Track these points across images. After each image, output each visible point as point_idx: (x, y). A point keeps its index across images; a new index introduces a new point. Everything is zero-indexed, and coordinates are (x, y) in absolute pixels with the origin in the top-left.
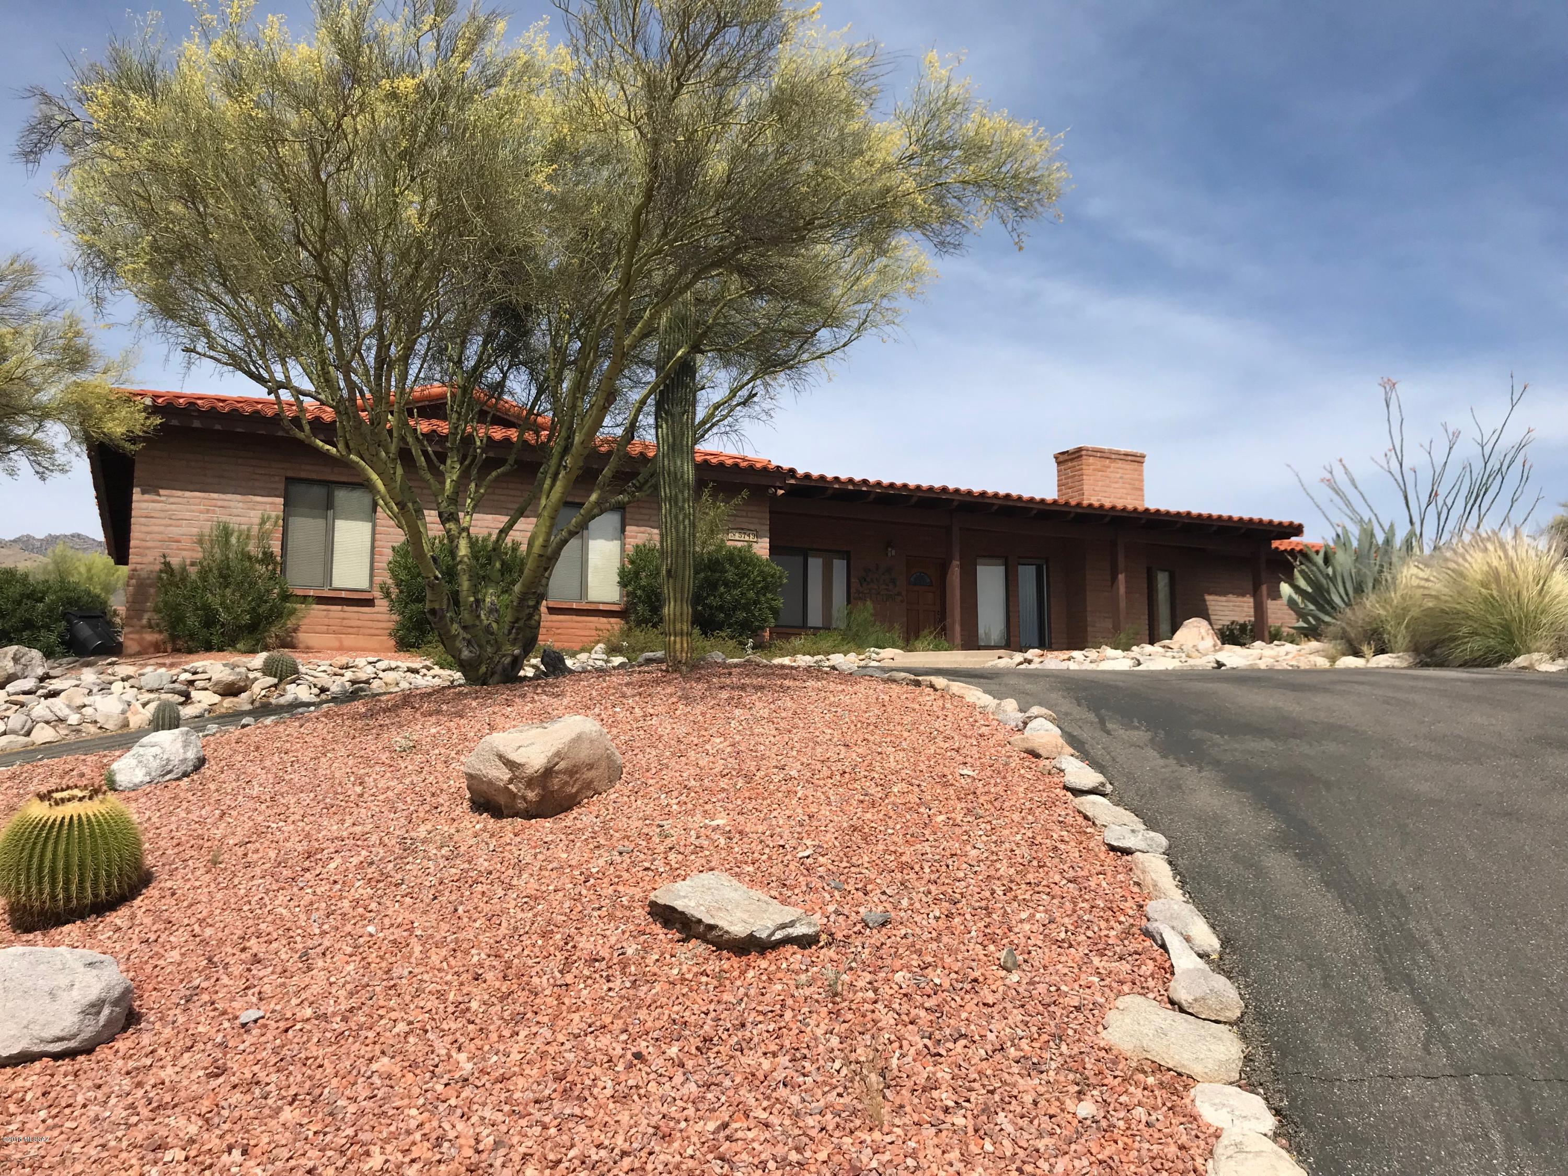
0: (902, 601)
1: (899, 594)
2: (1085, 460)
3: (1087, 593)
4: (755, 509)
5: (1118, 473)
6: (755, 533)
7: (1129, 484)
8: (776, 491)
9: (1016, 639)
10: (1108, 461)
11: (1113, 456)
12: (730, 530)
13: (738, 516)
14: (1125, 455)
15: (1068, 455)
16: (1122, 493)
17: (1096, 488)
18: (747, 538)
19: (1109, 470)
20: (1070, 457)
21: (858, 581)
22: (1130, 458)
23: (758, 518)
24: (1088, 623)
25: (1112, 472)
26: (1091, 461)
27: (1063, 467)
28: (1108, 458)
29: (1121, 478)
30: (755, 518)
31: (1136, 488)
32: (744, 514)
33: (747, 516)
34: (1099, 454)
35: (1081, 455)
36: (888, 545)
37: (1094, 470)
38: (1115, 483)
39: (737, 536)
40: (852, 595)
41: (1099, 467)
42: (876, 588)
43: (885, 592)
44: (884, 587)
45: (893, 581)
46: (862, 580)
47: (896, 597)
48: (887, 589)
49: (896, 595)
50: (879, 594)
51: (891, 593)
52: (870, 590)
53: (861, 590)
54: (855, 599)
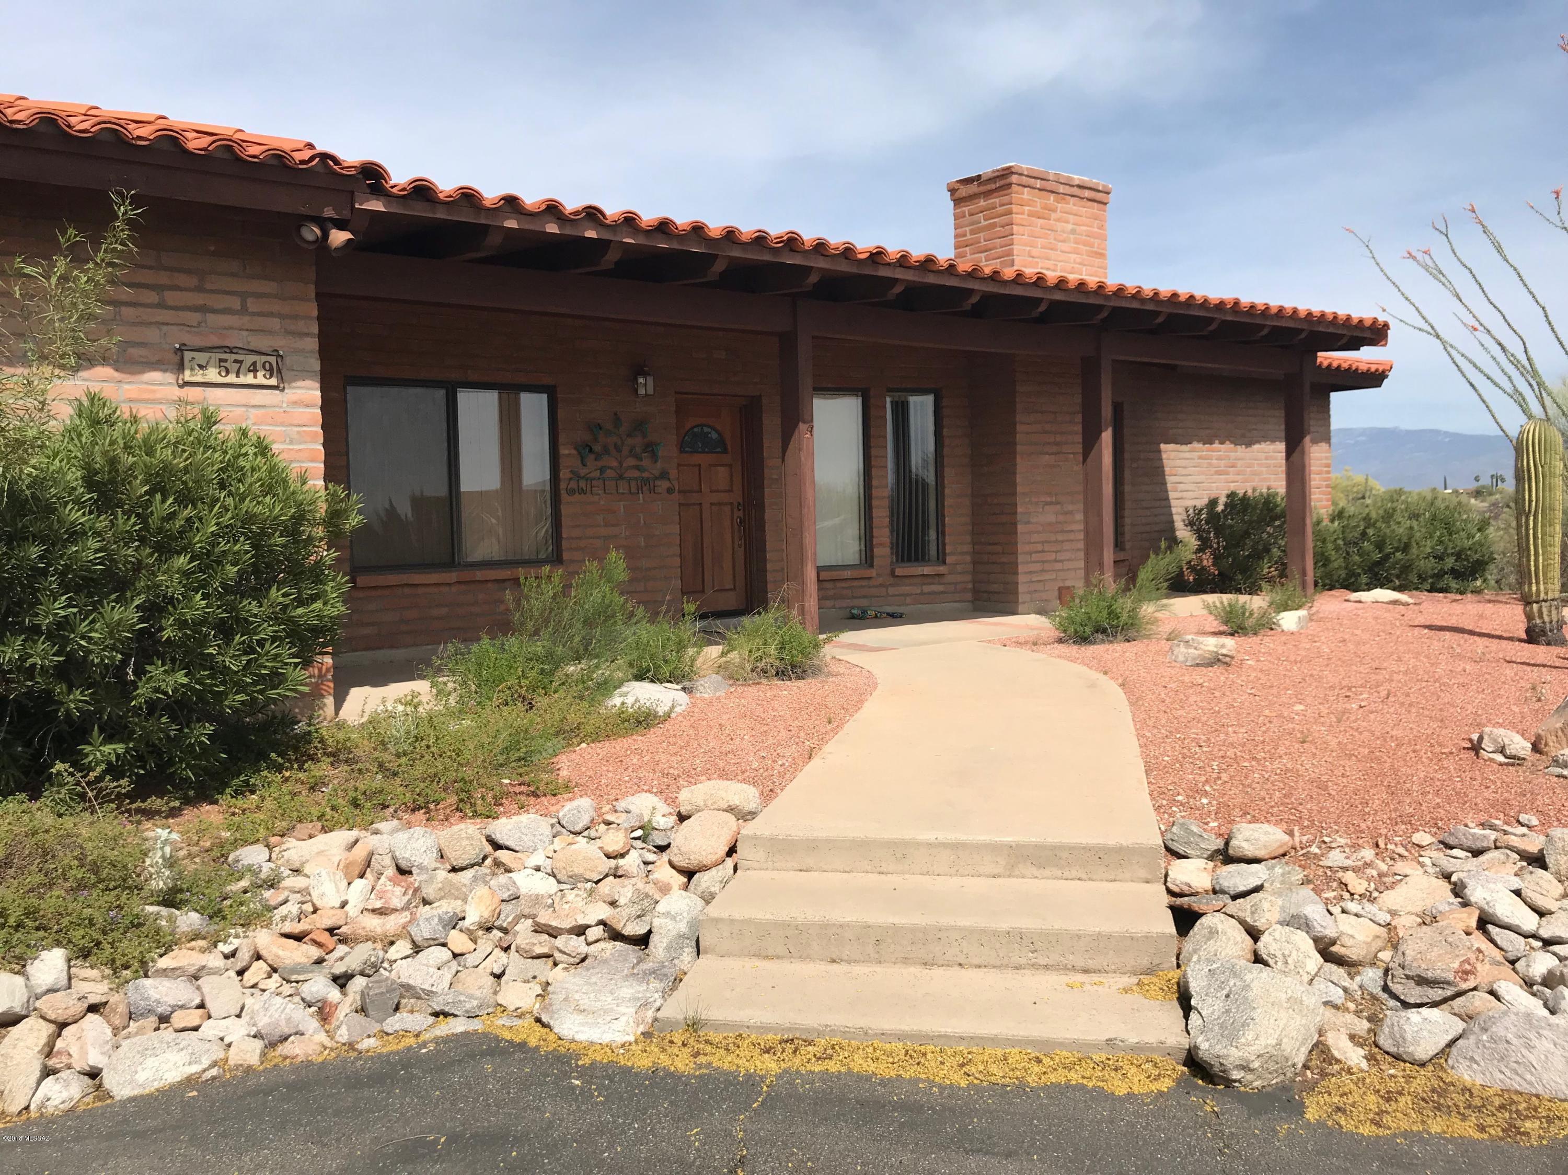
0: (670, 491)
1: (664, 475)
2: (1017, 194)
3: (1018, 460)
4: (269, 287)
5: (1067, 222)
6: (273, 360)
7: (1085, 244)
8: (326, 235)
9: (883, 552)
10: (1052, 197)
11: (1061, 189)
12: (188, 355)
13: (214, 311)
14: (1079, 186)
15: (979, 185)
16: (1075, 262)
17: (1035, 252)
18: (249, 379)
19: (1053, 216)
20: (983, 189)
21: (574, 452)
22: (1087, 193)
23: (282, 316)
24: (1019, 517)
25: (1058, 220)
26: (1025, 196)
27: (966, 209)
28: (1052, 192)
29: (1073, 232)
30: (271, 315)
31: (1096, 253)
32: (235, 303)
33: (244, 311)
34: (1038, 184)
35: (1010, 185)
36: (640, 370)
37: (1031, 214)
38: (1064, 241)
39: (212, 375)
40: (563, 485)
41: (1038, 209)
42: (615, 464)
43: (636, 474)
44: (631, 462)
45: (650, 449)
46: (585, 450)
47: (658, 483)
48: (637, 468)
49: (656, 478)
50: (621, 477)
51: (645, 475)
52: (602, 470)
53: (583, 472)
54: (571, 492)
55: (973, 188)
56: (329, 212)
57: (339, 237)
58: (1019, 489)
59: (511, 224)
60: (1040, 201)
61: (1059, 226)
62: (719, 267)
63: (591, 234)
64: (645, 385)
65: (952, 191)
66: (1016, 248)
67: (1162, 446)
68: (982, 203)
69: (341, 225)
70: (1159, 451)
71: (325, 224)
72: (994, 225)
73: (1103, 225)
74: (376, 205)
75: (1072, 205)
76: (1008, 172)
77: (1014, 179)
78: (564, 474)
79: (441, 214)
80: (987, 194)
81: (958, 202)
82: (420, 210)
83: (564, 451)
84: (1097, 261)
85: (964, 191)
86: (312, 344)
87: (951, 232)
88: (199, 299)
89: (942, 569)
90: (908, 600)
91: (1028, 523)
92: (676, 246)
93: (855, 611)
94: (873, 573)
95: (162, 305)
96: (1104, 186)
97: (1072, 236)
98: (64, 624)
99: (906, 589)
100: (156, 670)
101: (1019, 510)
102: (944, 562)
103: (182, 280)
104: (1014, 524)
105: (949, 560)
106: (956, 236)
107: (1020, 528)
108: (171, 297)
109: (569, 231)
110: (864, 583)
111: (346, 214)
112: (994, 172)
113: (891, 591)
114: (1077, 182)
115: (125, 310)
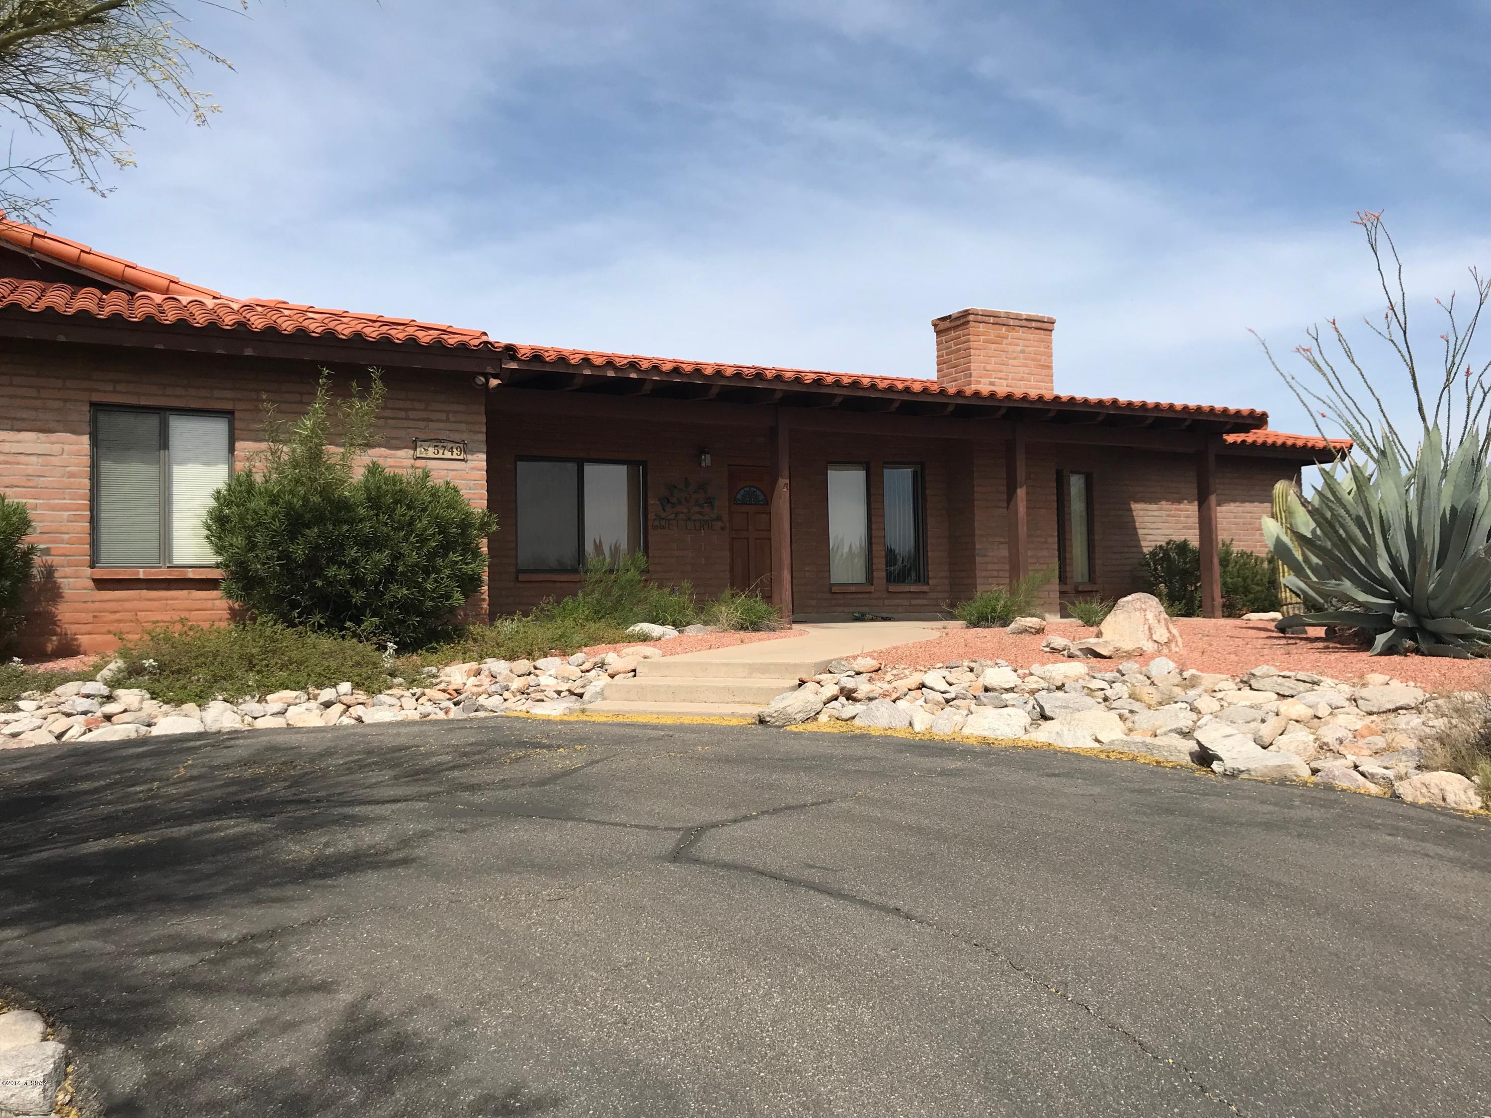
0: (723, 529)
1: (719, 518)
2: (974, 328)
3: (976, 512)
4: (461, 408)
5: (1018, 345)
6: (461, 446)
7: (1033, 360)
8: (487, 381)
9: (880, 574)
10: (1004, 328)
11: (1011, 322)
12: (419, 443)
13: (432, 421)
14: (1026, 320)
15: (951, 321)
16: (1024, 373)
17: (989, 367)
18: (448, 455)
19: (1005, 341)
20: (953, 324)
21: (658, 502)
22: (1034, 324)
23: (467, 423)
24: (977, 552)
25: (1010, 344)
26: (981, 329)
27: (944, 338)
28: (1004, 325)
29: (1022, 352)
30: (461, 422)
31: (1043, 366)
32: (443, 416)
33: (448, 420)
34: (992, 320)
35: (968, 322)
36: (703, 451)
37: (985, 341)
38: (1015, 359)
39: (431, 452)
40: (650, 523)
41: (992, 337)
42: (685, 511)
43: (699, 517)
44: (697, 509)
45: (710, 501)
46: (665, 501)
47: (714, 523)
48: (700, 513)
49: (713, 520)
50: (689, 519)
51: (706, 518)
52: (677, 514)
53: (663, 515)
54: (655, 528)
55: (947, 324)
56: (489, 370)
57: (494, 382)
58: (977, 532)
59: (587, 372)
60: (993, 332)
61: (1011, 348)
62: (714, 391)
63: (633, 375)
64: (707, 460)
65: (935, 325)
66: (973, 366)
67: (1134, 506)
68: (953, 334)
69: (495, 377)
70: (1131, 510)
71: (488, 377)
72: (959, 350)
73: (1049, 347)
74: (514, 366)
75: (1021, 333)
76: (966, 313)
77: (971, 317)
78: (651, 516)
79: (548, 369)
80: (956, 328)
81: (939, 333)
82: (537, 367)
83: (651, 501)
84: (1045, 372)
85: (942, 326)
86: (483, 437)
87: (936, 354)
88: (426, 415)
89: (925, 588)
90: (900, 609)
91: (985, 556)
92: (685, 380)
93: (856, 615)
94: (872, 589)
95: (407, 419)
96: (1048, 318)
97: (1021, 355)
98: (355, 561)
99: (899, 602)
100: (394, 587)
101: (977, 547)
102: (928, 584)
103: (419, 405)
104: (974, 556)
105: (931, 582)
106: (938, 357)
107: (978, 559)
108: (412, 414)
109: (620, 375)
110: (867, 596)
111: (498, 371)
112: (959, 313)
113: (887, 602)
114: (1025, 317)
115: (390, 421)
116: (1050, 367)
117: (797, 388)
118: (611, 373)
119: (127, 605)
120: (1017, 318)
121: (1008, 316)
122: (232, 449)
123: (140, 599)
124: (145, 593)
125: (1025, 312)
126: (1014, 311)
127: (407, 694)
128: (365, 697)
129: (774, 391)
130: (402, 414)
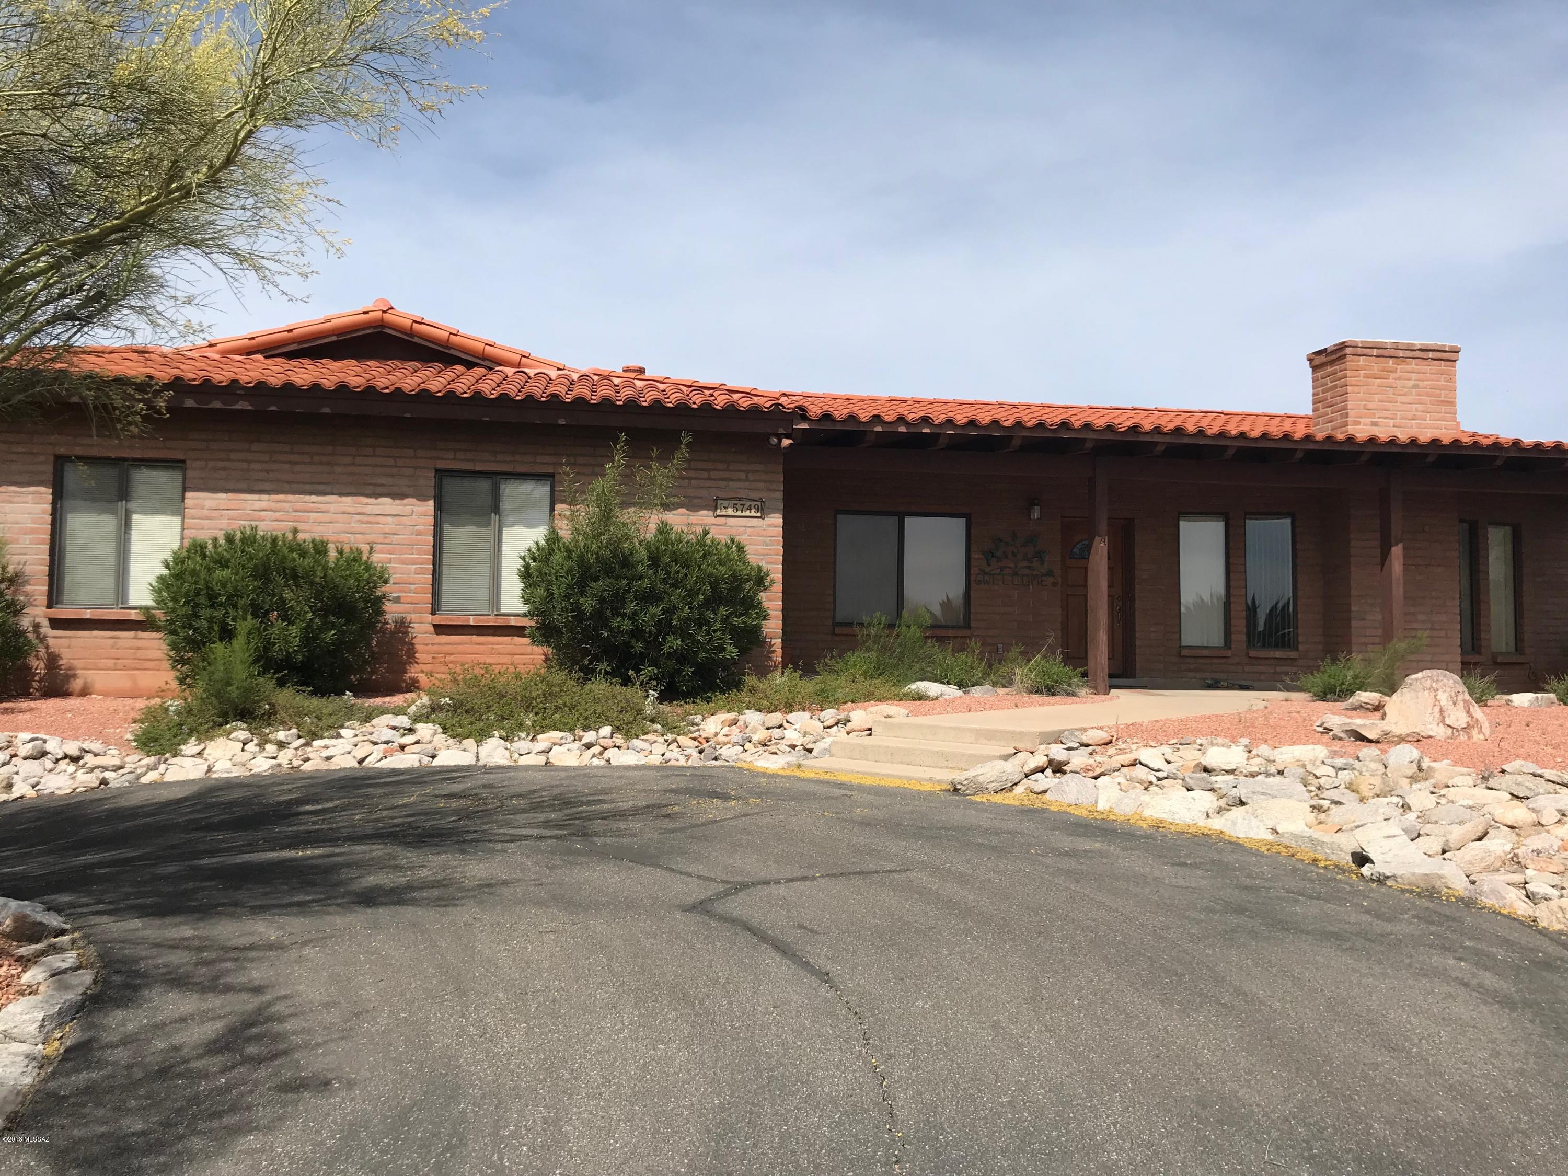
0: (1054, 584)
1: (1050, 573)
2: (1351, 362)
3: (1353, 568)
4: (760, 467)
5: (1409, 379)
6: (759, 503)
7: (1428, 395)
8: (780, 441)
9: (1240, 638)
10: (1391, 361)
11: (1401, 354)
12: (719, 502)
13: (731, 480)
14: (1420, 350)
15: (1326, 356)
16: (1417, 411)
17: (1370, 405)
18: (747, 513)
19: (1392, 375)
20: (1329, 358)
21: (982, 556)
22: (1431, 355)
23: (765, 482)
24: (1353, 615)
25: (1399, 378)
26: (1361, 363)
27: (1319, 374)
28: (1391, 357)
29: (1415, 386)
30: (760, 481)
31: (1442, 401)
32: (743, 476)
33: (747, 480)
34: (1375, 352)
35: (1345, 355)
36: (1032, 502)
37: (1366, 376)
38: (1405, 395)
39: (730, 512)
40: (973, 578)
41: (1376, 371)
42: (1012, 565)
43: (1026, 571)
44: (1025, 564)
45: (1039, 555)
46: (990, 555)
47: (1045, 578)
48: (1028, 567)
49: (1043, 575)
50: (1016, 574)
51: (1035, 573)
52: (1002, 569)
53: (987, 570)
54: (979, 583)
55: (1323, 358)
56: (781, 431)
57: (786, 442)
58: (1353, 592)
59: (878, 429)
60: (1375, 366)
61: (1399, 383)
62: (1016, 443)
63: (926, 430)
64: (1036, 512)
65: (1310, 360)
66: (1350, 404)
68: (1329, 369)
69: (787, 437)
71: (780, 437)
72: (1335, 387)
73: (1451, 378)
74: (805, 426)
75: (1413, 365)
76: (1342, 346)
77: (1348, 351)
78: (974, 571)
79: (838, 427)
80: (1332, 362)
81: (1315, 368)
82: (828, 426)
83: (975, 555)
84: (1445, 408)
85: (1318, 360)
86: (780, 495)
87: (1311, 391)
88: (726, 475)
89: (1293, 654)
90: (1263, 677)
91: (1363, 619)
92: (982, 433)
93: (1209, 681)
94: (1229, 653)
95: (709, 479)
96: (1450, 346)
97: (1414, 390)
98: (635, 613)
99: (1261, 668)
100: (670, 638)
101: (1353, 608)
102: (1297, 649)
103: (720, 466)
104: (1349, 620)
105: (1300, 647)
106: (1314, 395)
107: (1354, 623)
108: (714, 474)
109: (912, 430)
110: (1223, 661)
111: (790, 431)
112: (1335, 345)
113: (1247, 669)
114: (1419, 347)
115: (693, 481)
116: (1452, 404)
117: (1110, 436)
118: (902, 429)
119: (460, 648)
120: (1410, 348)
121: (1396, 346)
122: (552, 509)
123: (471, 643)
124: (475, 638)
125: (1419, 342)
126: (1404, 340)
127: (661, 740)
128: (622, 741)
129: (1084, 440)
130: (705, 475)
